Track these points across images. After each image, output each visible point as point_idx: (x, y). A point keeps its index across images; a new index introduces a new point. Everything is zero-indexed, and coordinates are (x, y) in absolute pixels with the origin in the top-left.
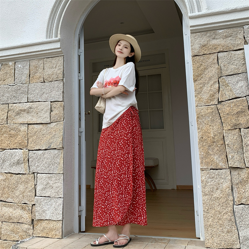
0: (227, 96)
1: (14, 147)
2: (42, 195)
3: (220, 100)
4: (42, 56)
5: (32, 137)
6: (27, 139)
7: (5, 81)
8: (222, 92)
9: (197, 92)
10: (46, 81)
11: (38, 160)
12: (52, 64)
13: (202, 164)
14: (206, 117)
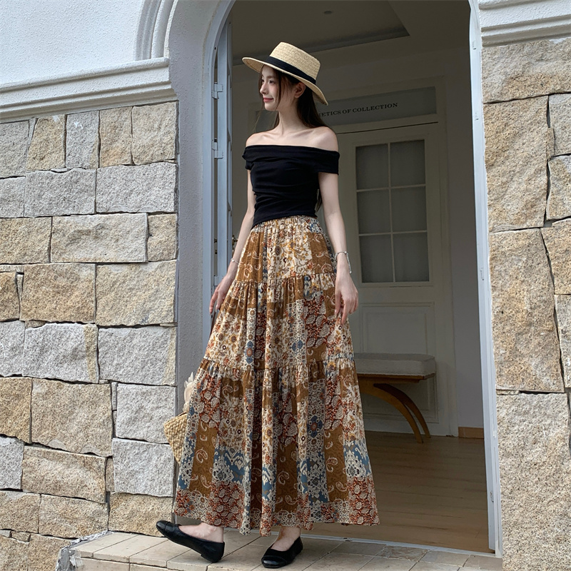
0: (568, 207)
1: (67, 317)
2: (129, 436)
3: (548, 217)
4: (126, 102)
5: (105, 294)
6: (94, 299)
8: (555, 196)
9: (494, 195)
10: (138, 162)
11: (120, 350)
12: (151, 120)
13: (500, 379)
14: (513, 257)
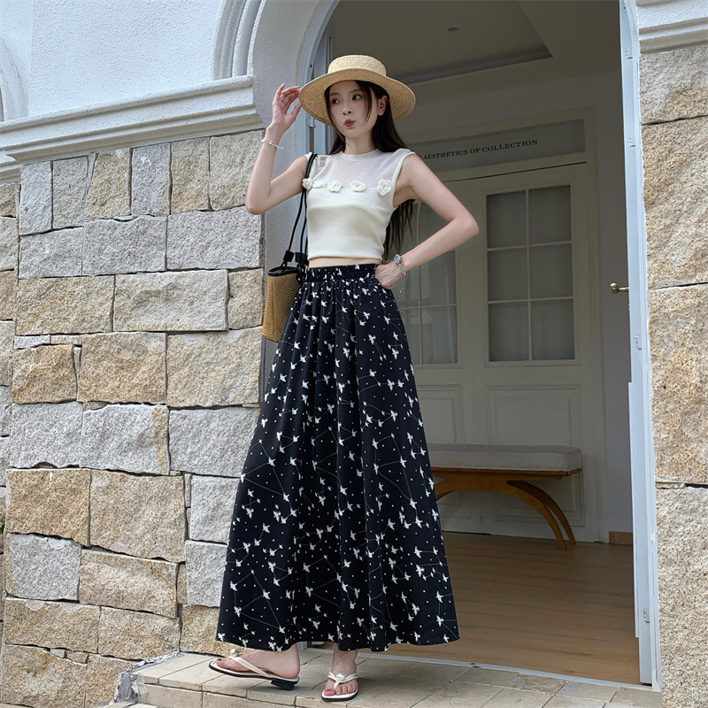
1: (132, 396)
2: (205, 538)
4: (203, 131)
5: (178, 369)
6: (164, 375)
7: (106, 206)
9: (654, 241)
10: (216, 207)
11: (194, 436)
12: (233, 153)
13: (660, 469)
14: (679, 320)
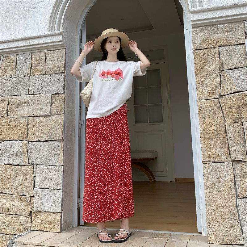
0: (229, 90)
1: (14, 138)
2: (41, 187)
3: (221, 94)
4: (43, 49)
5: (32, 128)
6: (27, 130)
7: (7, 73)
8: (224, 86)
9: (199, 85)
10: (48, 74)
11: (38, 151)
12: (54, 57)
13: (204, 157)
14: (208, 111)
